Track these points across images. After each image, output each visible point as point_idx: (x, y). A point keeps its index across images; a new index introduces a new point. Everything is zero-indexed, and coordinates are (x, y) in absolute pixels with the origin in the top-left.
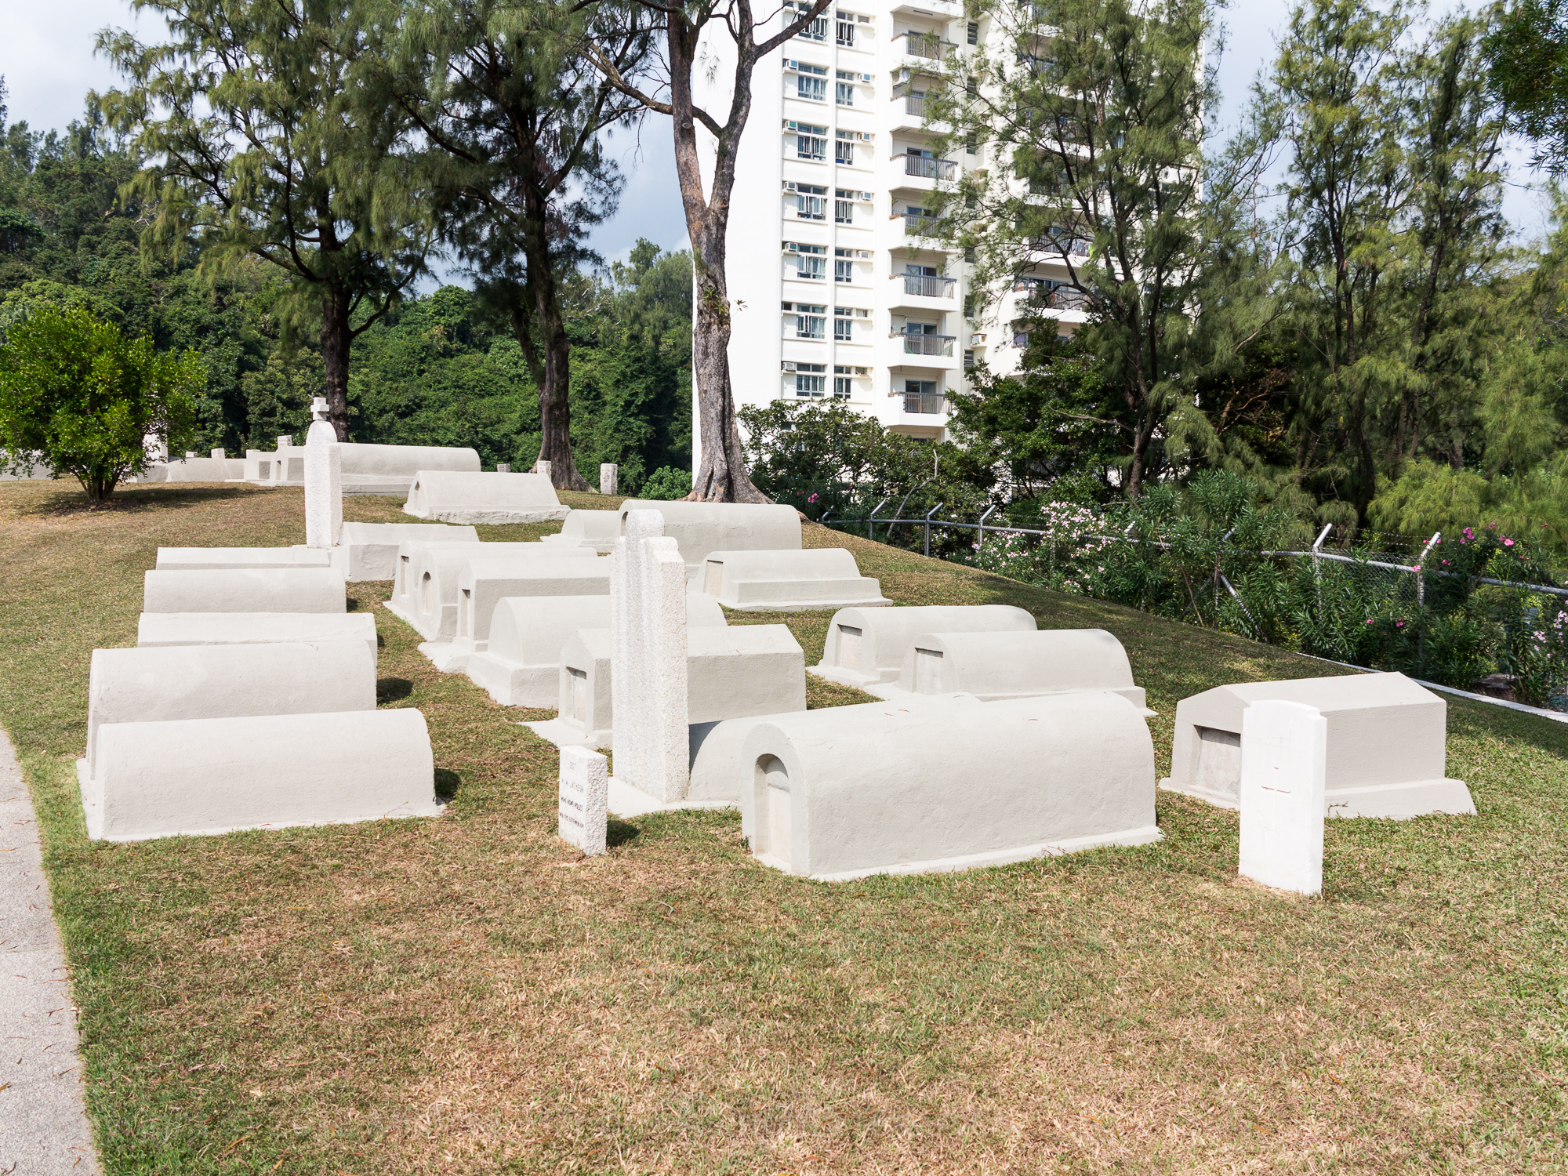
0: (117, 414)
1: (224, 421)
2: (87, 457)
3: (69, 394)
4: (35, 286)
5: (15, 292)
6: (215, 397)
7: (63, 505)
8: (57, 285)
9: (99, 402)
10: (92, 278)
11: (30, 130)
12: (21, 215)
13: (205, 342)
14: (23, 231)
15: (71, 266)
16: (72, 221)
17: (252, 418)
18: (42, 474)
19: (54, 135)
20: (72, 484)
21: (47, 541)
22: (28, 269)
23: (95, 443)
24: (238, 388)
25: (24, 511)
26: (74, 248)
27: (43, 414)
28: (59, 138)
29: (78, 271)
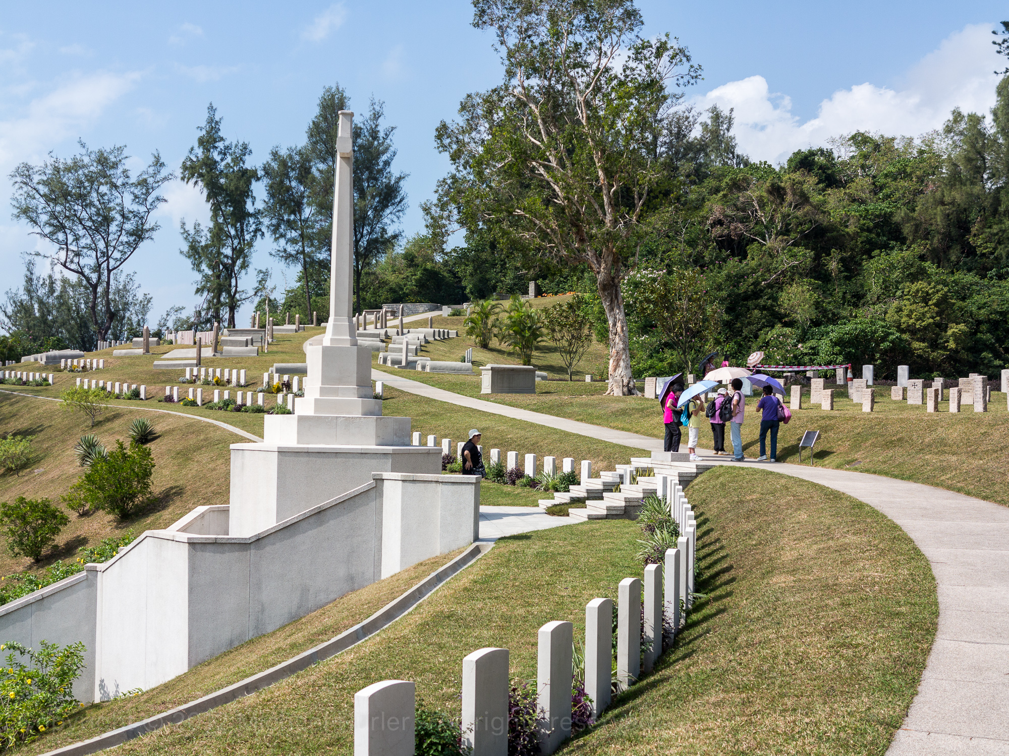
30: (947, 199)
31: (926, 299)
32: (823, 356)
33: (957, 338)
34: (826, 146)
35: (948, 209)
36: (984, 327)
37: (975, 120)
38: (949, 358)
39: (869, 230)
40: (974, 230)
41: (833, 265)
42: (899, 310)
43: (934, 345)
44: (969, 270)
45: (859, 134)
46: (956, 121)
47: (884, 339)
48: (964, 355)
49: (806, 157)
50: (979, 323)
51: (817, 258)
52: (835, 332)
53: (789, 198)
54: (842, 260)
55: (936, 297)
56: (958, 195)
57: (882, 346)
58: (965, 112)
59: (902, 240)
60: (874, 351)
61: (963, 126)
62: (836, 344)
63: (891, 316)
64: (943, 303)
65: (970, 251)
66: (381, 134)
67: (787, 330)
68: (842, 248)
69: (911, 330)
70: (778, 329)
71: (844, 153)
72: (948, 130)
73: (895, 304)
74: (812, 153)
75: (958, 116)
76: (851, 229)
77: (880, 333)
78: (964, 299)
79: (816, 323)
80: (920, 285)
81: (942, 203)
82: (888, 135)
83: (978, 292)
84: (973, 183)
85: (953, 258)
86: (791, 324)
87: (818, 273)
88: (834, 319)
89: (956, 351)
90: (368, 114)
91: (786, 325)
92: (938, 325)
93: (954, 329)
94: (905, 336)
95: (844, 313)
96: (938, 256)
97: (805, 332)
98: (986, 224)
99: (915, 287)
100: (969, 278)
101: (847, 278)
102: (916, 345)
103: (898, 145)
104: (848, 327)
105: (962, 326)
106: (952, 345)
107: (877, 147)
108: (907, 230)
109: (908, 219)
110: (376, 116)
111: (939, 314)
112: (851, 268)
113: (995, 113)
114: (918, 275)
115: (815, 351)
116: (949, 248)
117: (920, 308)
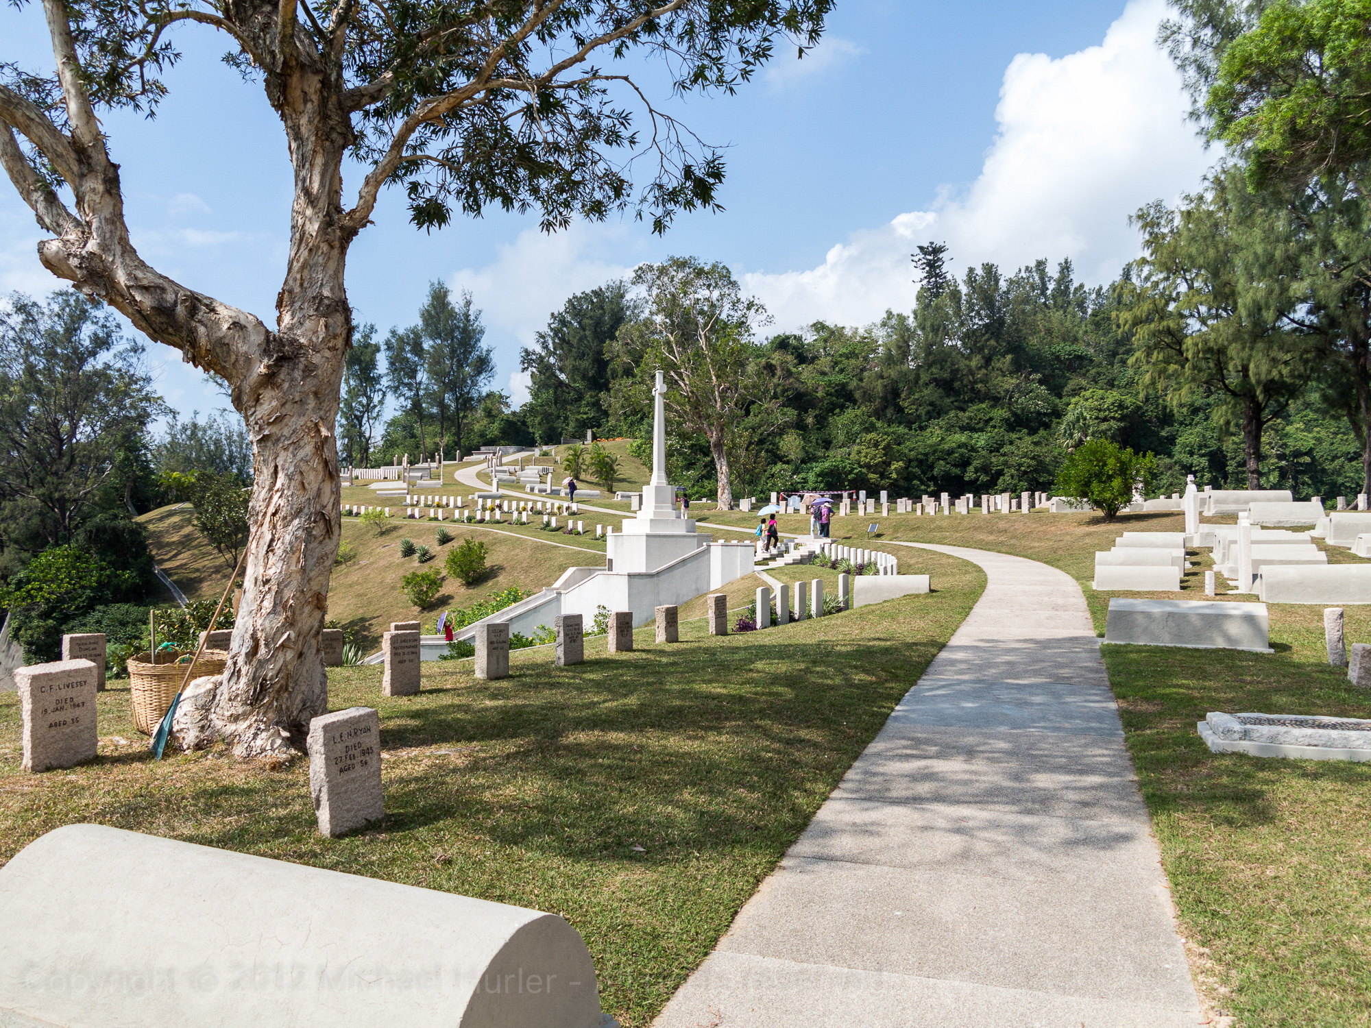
0: (1117, 483)
1: (1210, 472)
2: (1105, 501)
3: (1098, 476)
4: (1088, 394)
5: (1077, 398)
6: (1202, 456)
7: (1096, 521)
8: (1101, 392)
9: (1110, 478)
10: (1123, 383)
11: (1086, 289)
12: (1080, 348)
13: (1197, 419)
14: (1080, 358)
15: (1110, 376)
16: (1111, 347)
17: (1230, 469)
18: (1087, 507)
19: (1101, 288)
20: (1100, 513)
21: (1088, 534)
22: (1084, 383)
23: (1108, 495)
24: (1219, 449)
25: (1080, 524)
26: (1112, 364)
27: (1087, 484)
28: (1104, 290)
29: (1114, 379)
30: (885, 375)
31: (876, 445)
32: (810, 485)
33: (898, 473)
34: (798, 333)
35: (886, 381)
36: (914, 464)
37: (902, 319)
38: (891, 484)
39: (831, 395)
40: (903, 396)
41: (810, 420)
42: (859, 452)
43: (882, 476)
44: (900, 423)
45: (818, 323)
46: (889, 318)
47: (851, 472)
48: (902, 483)
49: (783, 340)
50: (910, 461)
51: (799, 415)
52: (818, 467)
53: (779, 372)
54: (816, 416)
55: (883, 444)
56: (893, 373)
57: (850, 477)
58: (895, 312)
59: (854, 402)
60: (844, 480)
61: (893, 322)
62: (818, 475)
63: (854, 456)
64: (887, 448)
65: (900, 410)
66: (472, 318)
67: (785, 466)
68: (814, 407)
69: (868, 466)
70: (779, 466)
71: (809, 338)
72: (884, 324)
73: (856, 448)
74: (788, 338)
75: (890, 314)
76: (820, 394)
77: (848, 468)
78: (899, 444)
79: (803, 461)
80: (873, 435)
81: (882, 377)
82: (840, 325)
83: (909, 440)
84: (902, 363)
85: (889, 415)
86: (788, 462)
87: (800, 426)
88: (815, 459)
89: (896, 480)
90: (462, 303)
91: (784, 463)
92: (884, 462)
93: (896, 465)
94: (864, 470)
95: (820, 454)
96: (878, 414)
97: (797, 468)
98: (911, 392)
99: (869, 436)
100: (902, 430)
101: (819, 429)
102: (871, 476)
103: (848, 332)
104: (827, 464)
105: (901, 463)
106: (894, 476)
107: (832, 333)
108: (857, 395)
109: (858, 388)
110: (468, 303)
111: (885, 455)
112: (821, 422)
113: (915, 313)
114: (871, 428)
115: (805, 481)
116: (886, 407)
117: (872, 451)
